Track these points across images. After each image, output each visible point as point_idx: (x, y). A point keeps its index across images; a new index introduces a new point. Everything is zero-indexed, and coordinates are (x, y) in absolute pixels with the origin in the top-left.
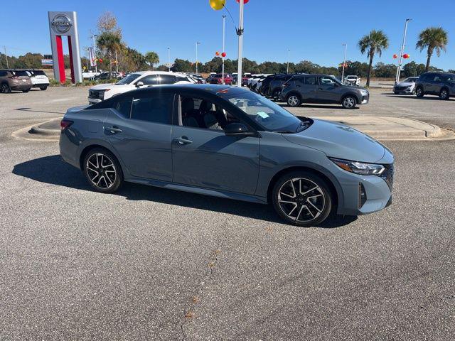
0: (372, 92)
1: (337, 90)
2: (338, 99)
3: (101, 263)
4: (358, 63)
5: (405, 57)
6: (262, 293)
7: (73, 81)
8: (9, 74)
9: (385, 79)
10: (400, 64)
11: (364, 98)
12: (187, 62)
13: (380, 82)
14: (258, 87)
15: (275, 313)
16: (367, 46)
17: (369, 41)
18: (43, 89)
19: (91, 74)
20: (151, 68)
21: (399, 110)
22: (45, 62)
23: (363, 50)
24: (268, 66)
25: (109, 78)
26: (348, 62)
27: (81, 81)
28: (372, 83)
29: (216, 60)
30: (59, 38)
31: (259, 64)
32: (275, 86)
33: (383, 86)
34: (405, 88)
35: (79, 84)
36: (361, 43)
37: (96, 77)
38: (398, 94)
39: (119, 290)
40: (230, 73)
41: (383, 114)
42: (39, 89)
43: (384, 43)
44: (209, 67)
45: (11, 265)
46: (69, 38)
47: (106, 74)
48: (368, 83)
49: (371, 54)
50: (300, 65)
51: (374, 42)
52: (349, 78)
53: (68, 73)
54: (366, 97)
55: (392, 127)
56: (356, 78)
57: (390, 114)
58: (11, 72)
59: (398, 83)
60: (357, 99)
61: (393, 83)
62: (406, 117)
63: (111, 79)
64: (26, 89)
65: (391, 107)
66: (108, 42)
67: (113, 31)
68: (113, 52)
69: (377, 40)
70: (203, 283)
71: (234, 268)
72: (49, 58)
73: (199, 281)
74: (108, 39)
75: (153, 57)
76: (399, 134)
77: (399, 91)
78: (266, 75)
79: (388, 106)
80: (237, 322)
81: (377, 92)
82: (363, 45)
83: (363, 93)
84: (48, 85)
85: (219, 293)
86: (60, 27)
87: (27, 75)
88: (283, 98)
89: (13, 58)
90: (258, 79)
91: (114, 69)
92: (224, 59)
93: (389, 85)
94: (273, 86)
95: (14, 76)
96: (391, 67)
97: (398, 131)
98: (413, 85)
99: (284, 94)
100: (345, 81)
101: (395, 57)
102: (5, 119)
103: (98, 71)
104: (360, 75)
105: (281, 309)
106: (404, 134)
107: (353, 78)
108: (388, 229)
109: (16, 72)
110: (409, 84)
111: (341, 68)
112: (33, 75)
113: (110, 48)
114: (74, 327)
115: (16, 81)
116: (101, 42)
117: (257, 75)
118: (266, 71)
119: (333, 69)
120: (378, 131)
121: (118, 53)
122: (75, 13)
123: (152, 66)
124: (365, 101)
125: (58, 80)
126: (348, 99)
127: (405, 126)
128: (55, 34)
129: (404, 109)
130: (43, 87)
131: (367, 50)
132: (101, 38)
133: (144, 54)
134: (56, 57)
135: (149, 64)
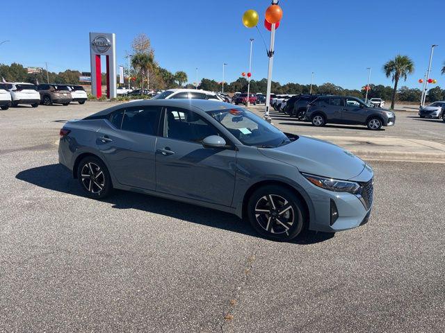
0: (398, 115)
1: (362, 111)
2: (364, 121)
3: (142, 263)
4: (381, 87)
5: (430, 81)
6: (298, 302)
7: (108, 96)
8: (52, 88)
9: (410, 103)
10: (425, 88)
11: (390, 120)
12: (213, 82)
13: (405, 106)
14: (282, 107)
15: (312, 322)
16: (392, 70)
17: (394, 65)
18: (81, 103)
19: (124, 91)
20: (180, 86)
21: (425, 133)
22: (82, 78)
23: (388, 74)
24: (291, 87)
25: (140, 95)
26: (372, 86)
27: (115, 97)
28: (397, 106)
29: (241, 80)
30: (98, 57)
31: (282, 85)
32: (299, 106)
33: (407, 110)
34: (431, 112)
35: (113, 99)
36: (386, 67)
37: (129, 93)
38: (424, 117)
39: (161, 289)
40: (254, 93)
41: (410, 137)
42: (77, 102)
43: (409, 68)
44: (234, 87)
45: (61, 259)
46: (107, 57)
47: (138, 91)
48: (392, 106)
49: (396, 78)
50: (322, 87)
51: (399, 66)
52: (373, 100)
53: (104, 88)
54: (393, 120)
55: (420, 149)
56: (380, 101)
57: (417, 136)
58: (54, 86)
59: (424, 107)
60: (383, 121)
61: (418, 107)
62: (434, 140)
63: (142, 95)
64: (66, 103)
65: (418, 130)
66: (142, 62)
67: (146, 52)
68: (145, 71)
69: (403, 65)
70: (239, 288)
71: (268, 276)
72: (87, 75)
73: (236, 287)
74: (142, 58)
75: (182, 76)
76: (428, 156)
77: (425, 115)
78: (291, 96)
79: (414, 129)
80: (275, 328)
81: (403, 114)
82: (388, 69)
83: (389, 115)
84: (86, 99)
85: (255, 298)
86: (100, 47)
87: (68, 90)
88: (308, 117)
89: (54, 74)
90: (283, 99)
91: (145, 87)
92: (249, 79)
93: (414, 109)
94: (297, 106)
95: (56, 90)
96: (416, 91)
97: (427, 154)
98: (439, 110)
99: (309, 114)
100: (370, 103)
101: (420, 81)
102: (49, 129)
103: (131, 88)
104: (383, 98)
105: (318, 319)
106: (433, 157)
107: (377, 100)
108: (422, 248)
109: (58, 87)
110: (436, 108)
111: (364, 92)
112: (73, 90)
113: (143, 67)
114: (120, 320)
115: (58, 95)
116: (135, 62)
117: (281, 96)
118: (289, 92)
119: (356, 91)
120: (406, 153)
121: (151, 72)
122: (114, 35)
123: (180, 85)
124: (391, 123)
125: (95, 95)
126: (375, 121)
127: (434, 149)
128: (94, 54)
129: (431, 132)
130: (82, 101)
131: (393, 74)
132: (136, 58)
133: (174, 73)
134: (94, 75)
135: (178, 83)
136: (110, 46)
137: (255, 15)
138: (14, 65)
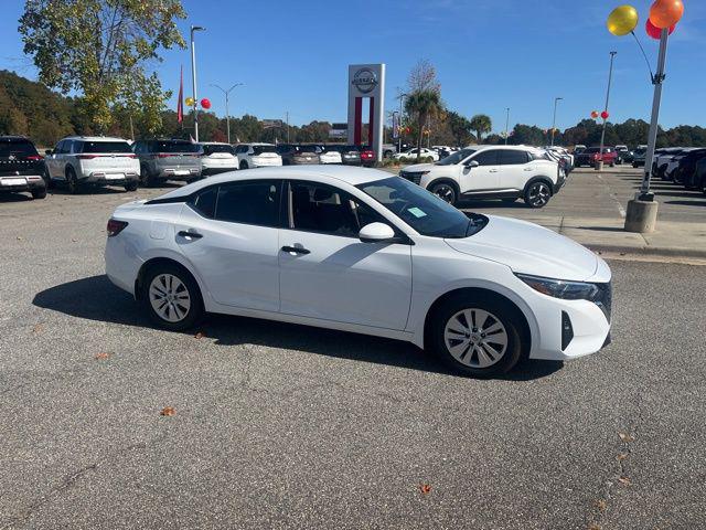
20: (479, 141)
22: (333, 133)
27: (380, 159)
29: (586, 124)
30: (359, 102)
31: (666, 130)
40: (612, 145)
44: (571, 137)
46: (372, 100)
66: (421, 103)
67: (429, 87)
70: (610, 484)
73: (604, 480)
74: (421, 98)
75: (482, 123)
89: (295, 127)
90: (671, 157)
94: (701, 169)
109: (301, 147)
112: (323, 152)
113: (423, 111)
116: (411, 105)
121: (432, 119)
122: (383, 65)
123: (479, 137)
128: (354, 96)
132: (412, 99)
133: (469, 119)
134: (352, 128)
135: (475, 133)
136: (377, 83)
137: (633, 13)
138: (246, 117)
